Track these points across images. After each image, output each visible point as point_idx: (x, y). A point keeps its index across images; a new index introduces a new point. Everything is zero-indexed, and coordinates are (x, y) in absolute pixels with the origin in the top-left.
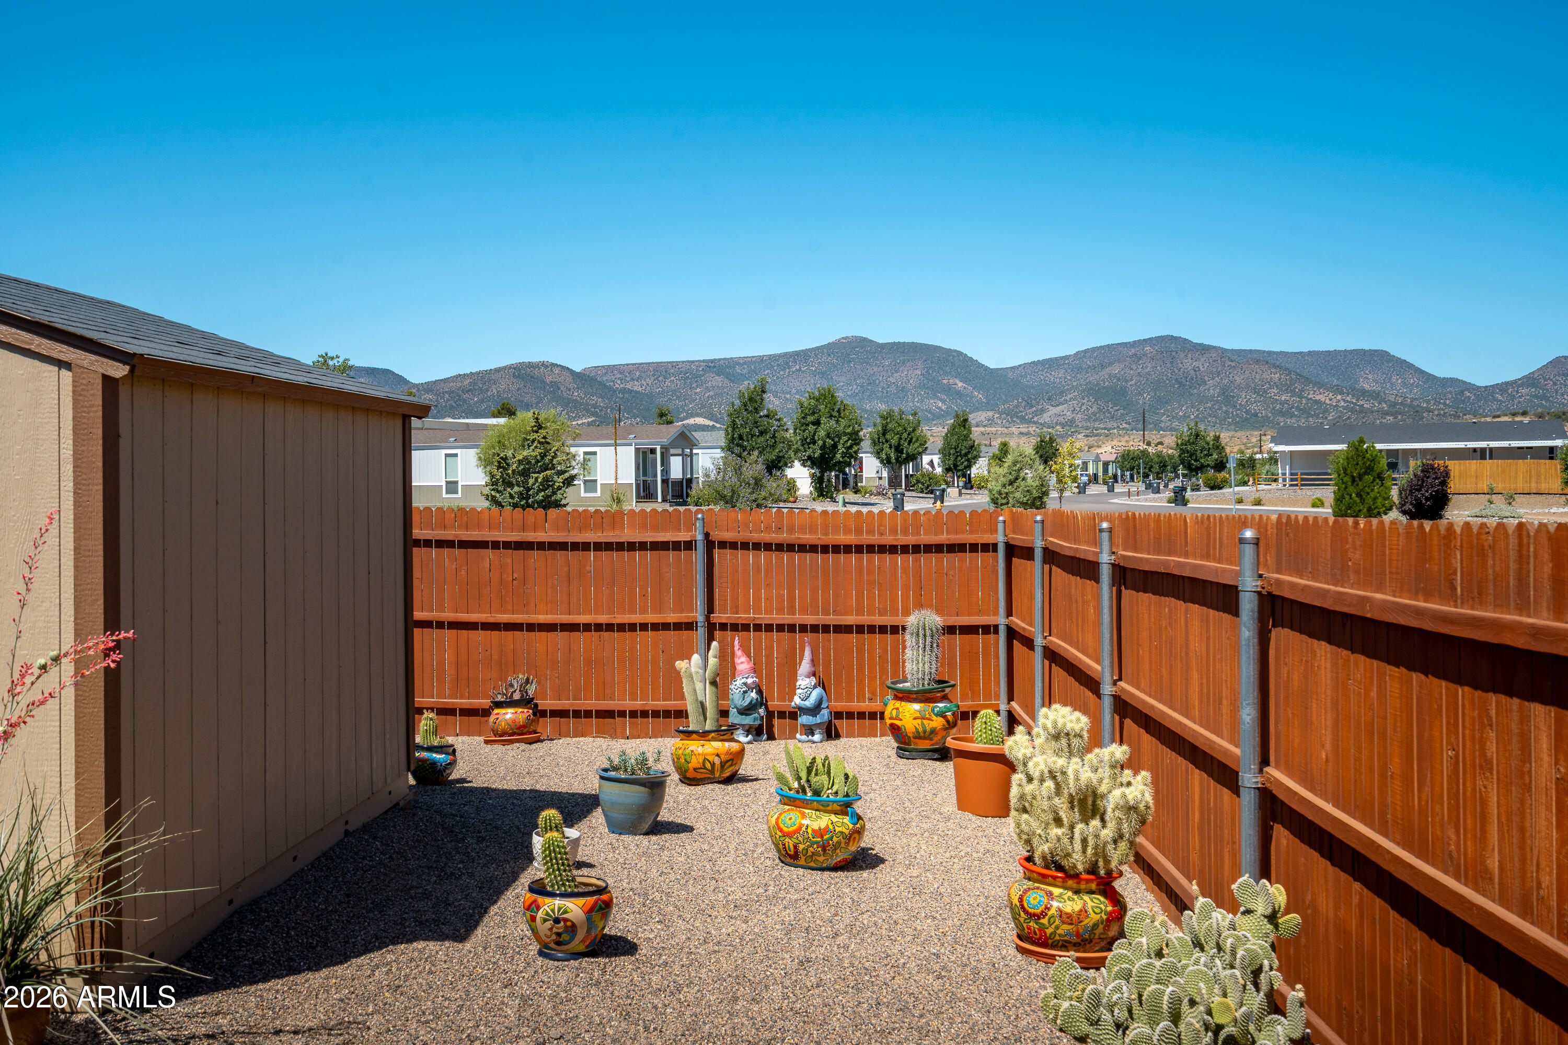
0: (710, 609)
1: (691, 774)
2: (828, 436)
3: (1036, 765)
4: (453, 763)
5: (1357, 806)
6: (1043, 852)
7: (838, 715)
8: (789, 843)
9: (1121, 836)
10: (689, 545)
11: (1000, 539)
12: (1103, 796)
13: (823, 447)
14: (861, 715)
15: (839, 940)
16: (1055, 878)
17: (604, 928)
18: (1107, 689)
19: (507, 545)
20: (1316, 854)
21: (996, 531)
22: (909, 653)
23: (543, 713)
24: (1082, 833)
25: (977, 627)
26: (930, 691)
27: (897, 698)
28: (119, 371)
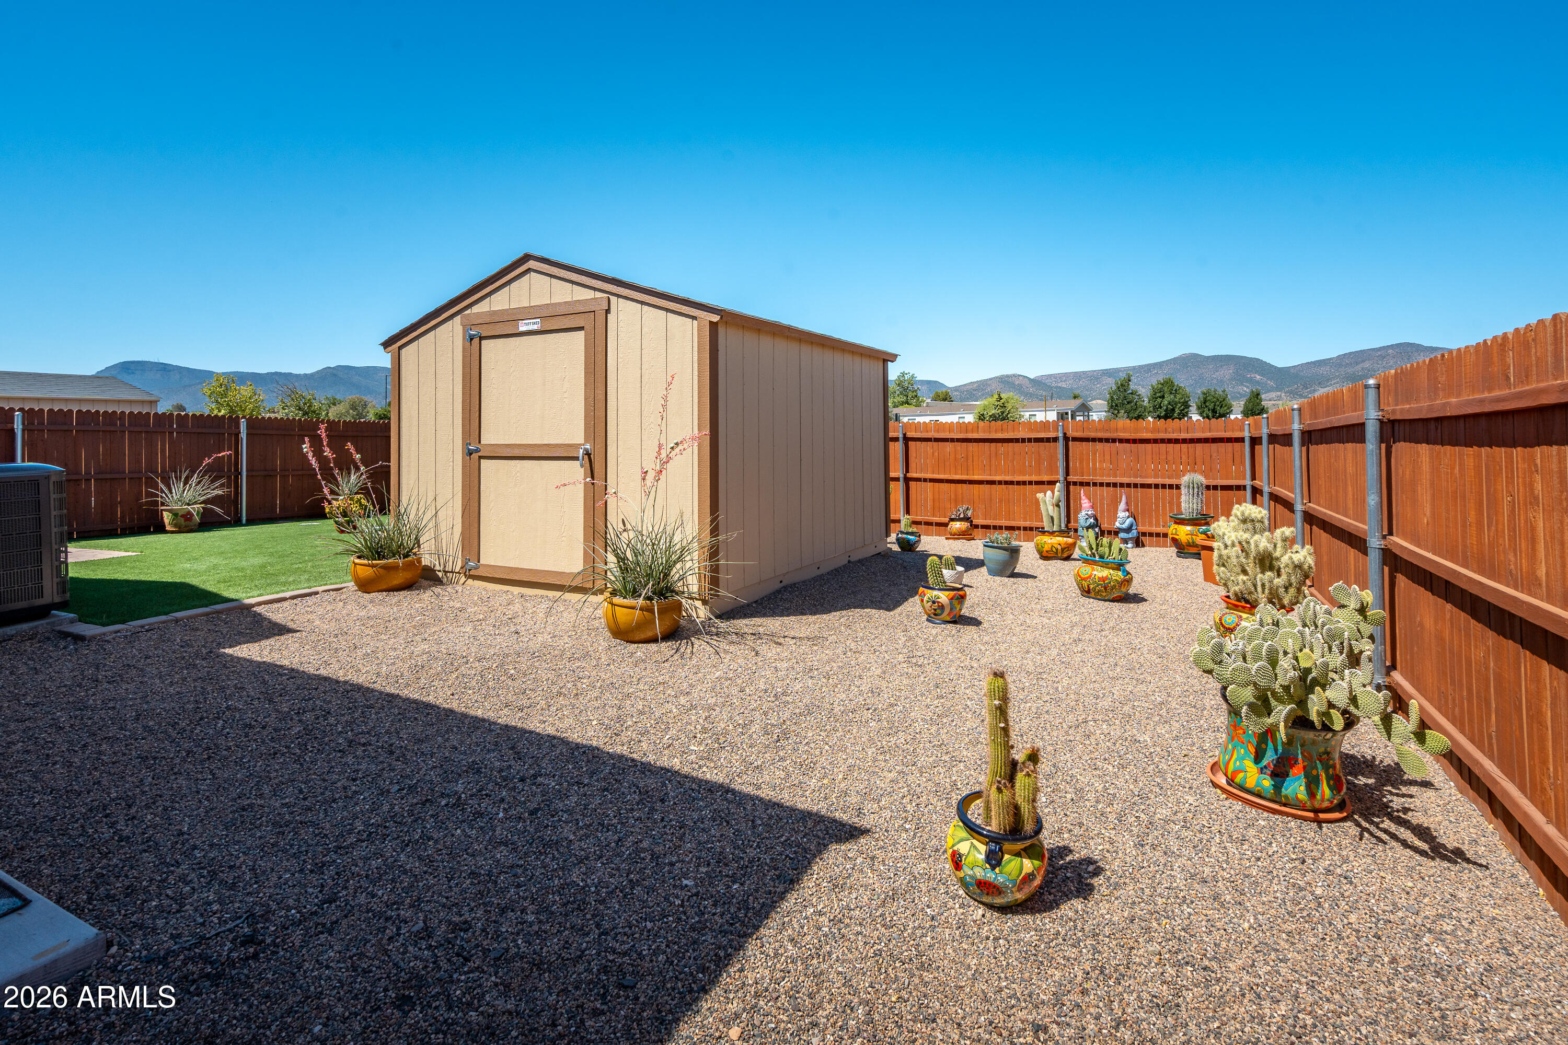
0: (1067, 474)
1: (1045, 554)
2: (1169, 403)
3: (1229, 538)
4: (919, 541)
5: (1447, 551)
6: (1235, 591)
7: (1144, 534)
8: (1085, 584)
9: (1291, 585)
10: (1055, 440)
11: (1246, 434)
12: (1278, 559)
13: (1166, 410)
14: (1158, 535)
15: (1103, 633)
16: (1244, 607)
17: (961, 610)
18: (1299, 507)
19: (958, 440)
20: (1423, 589)
21: (1244, 430)
22: (1183, 498)
23: (976, 527)
24: (1261, 580)
25: (1232, 486)
26: (1197, 519)
27: (1176, 523)
28: (715, 318)
